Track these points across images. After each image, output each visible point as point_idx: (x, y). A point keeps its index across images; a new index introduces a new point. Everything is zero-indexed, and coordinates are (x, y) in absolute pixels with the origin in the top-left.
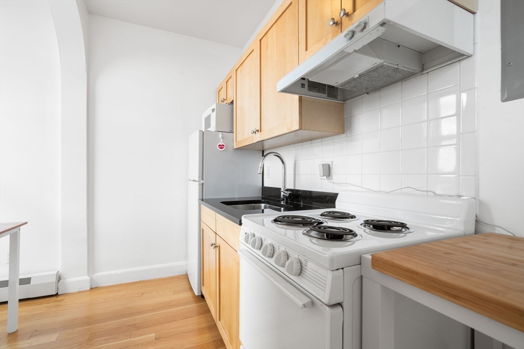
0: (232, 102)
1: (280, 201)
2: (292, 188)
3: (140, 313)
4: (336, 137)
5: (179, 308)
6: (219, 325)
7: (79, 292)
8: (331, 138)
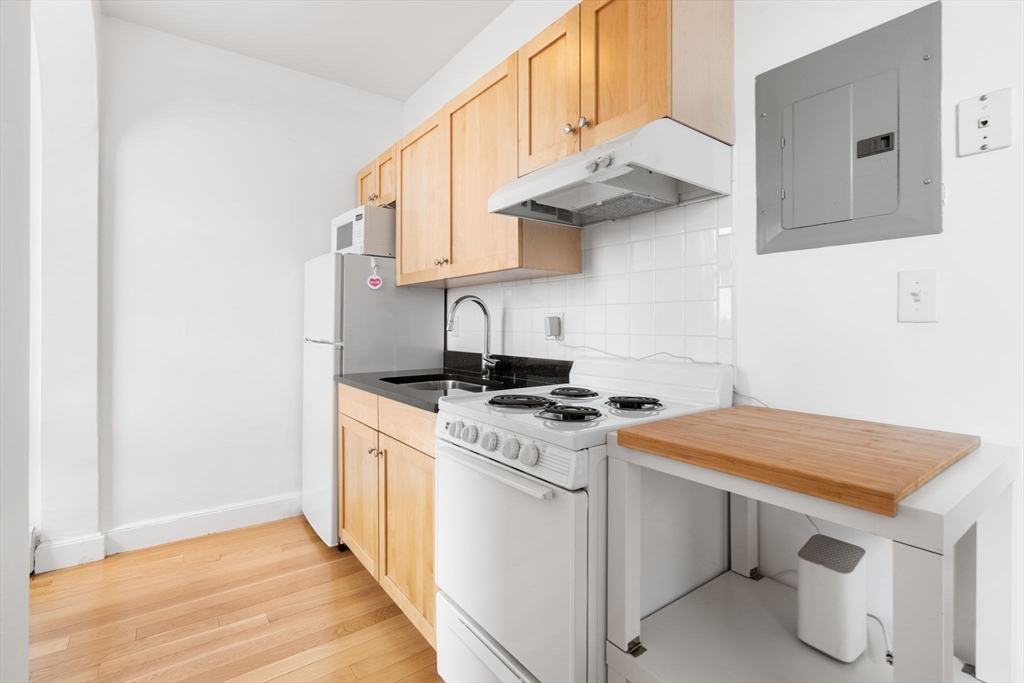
0: (393, 205)
1: (480, 376)
2: (499, 352)
3: (226, 586)
4: (568, 277)
5: (300, 571)
6: (386, 583)
7: (81, 566)
8: (563, 278)
